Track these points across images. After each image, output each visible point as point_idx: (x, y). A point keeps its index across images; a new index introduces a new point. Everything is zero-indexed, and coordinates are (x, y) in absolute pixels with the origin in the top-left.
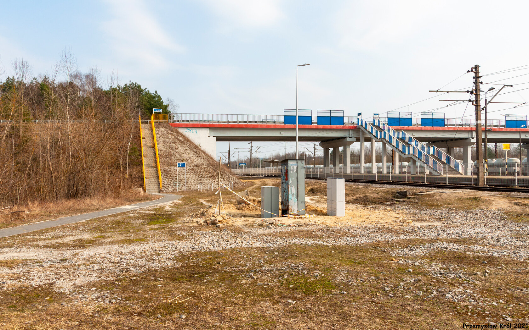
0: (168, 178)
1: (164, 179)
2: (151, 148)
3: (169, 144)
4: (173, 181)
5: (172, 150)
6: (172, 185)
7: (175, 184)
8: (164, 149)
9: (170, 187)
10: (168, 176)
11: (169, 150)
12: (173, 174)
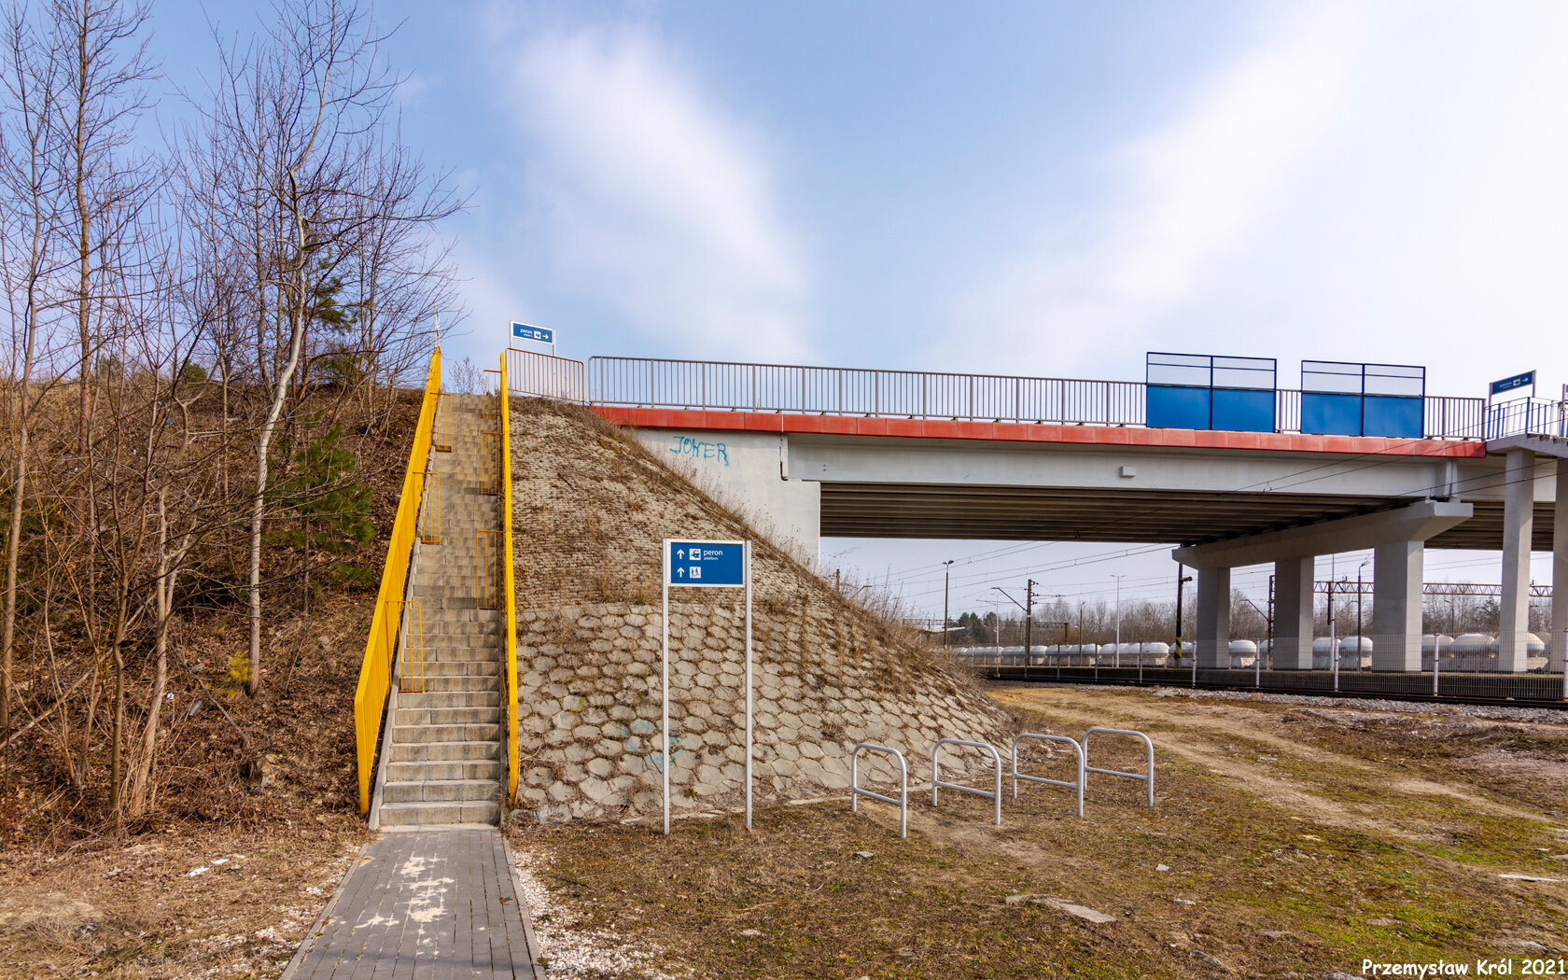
0: (577, 685)
1: (547, 696)
2: (481, 499)
3: (587, 483)
4: (617, 712)
5: (609, 511)
6: (614, 747)
7: (635, 742)
8: (560, 506)
9: (598, 766)
10: (583, 671)
11: (592, 510)
12: (614, 657)
